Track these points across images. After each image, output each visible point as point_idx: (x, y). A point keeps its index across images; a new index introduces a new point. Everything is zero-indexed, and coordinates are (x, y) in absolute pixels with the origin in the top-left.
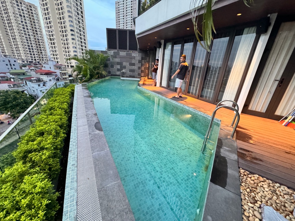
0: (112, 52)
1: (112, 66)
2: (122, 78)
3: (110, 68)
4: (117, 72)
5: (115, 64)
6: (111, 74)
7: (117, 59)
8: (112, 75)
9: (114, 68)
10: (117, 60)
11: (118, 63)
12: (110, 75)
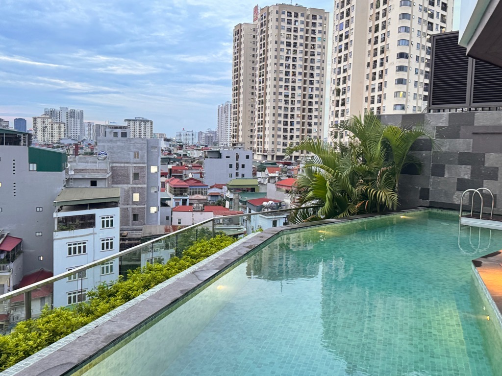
0: (442, 118)
1: (438, 170)
2: (464, 221)
3: (429, 178)
4: (458, 193)
5: (450, 163)
6: (430, 199)
7: (461, 140)
8: (432, 206)
9: (446, 175)
10: (462, 145)
11: (464, 159)
12: (427, 203)
